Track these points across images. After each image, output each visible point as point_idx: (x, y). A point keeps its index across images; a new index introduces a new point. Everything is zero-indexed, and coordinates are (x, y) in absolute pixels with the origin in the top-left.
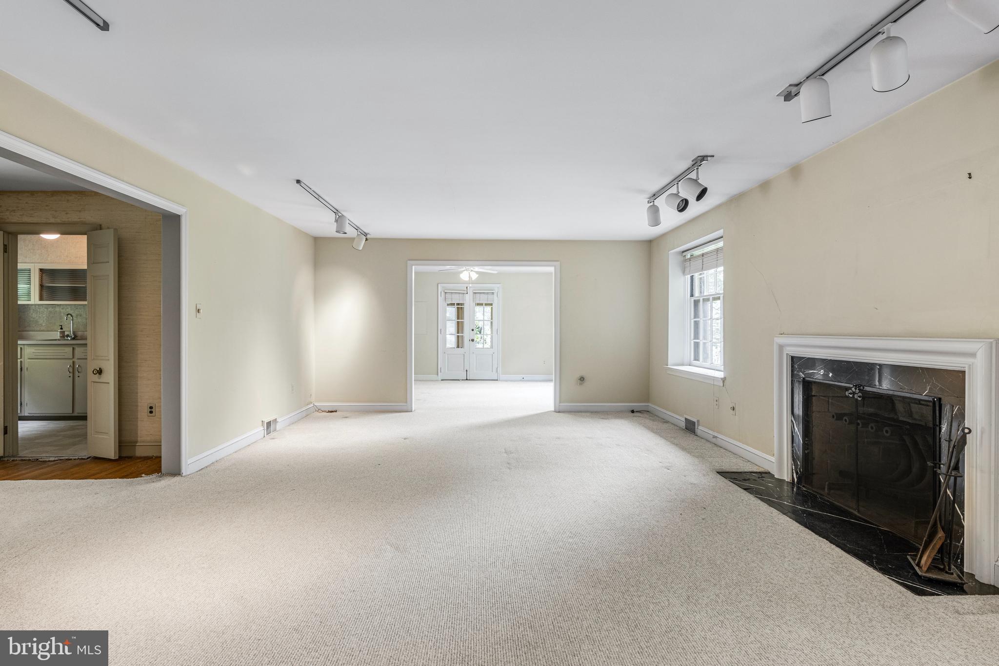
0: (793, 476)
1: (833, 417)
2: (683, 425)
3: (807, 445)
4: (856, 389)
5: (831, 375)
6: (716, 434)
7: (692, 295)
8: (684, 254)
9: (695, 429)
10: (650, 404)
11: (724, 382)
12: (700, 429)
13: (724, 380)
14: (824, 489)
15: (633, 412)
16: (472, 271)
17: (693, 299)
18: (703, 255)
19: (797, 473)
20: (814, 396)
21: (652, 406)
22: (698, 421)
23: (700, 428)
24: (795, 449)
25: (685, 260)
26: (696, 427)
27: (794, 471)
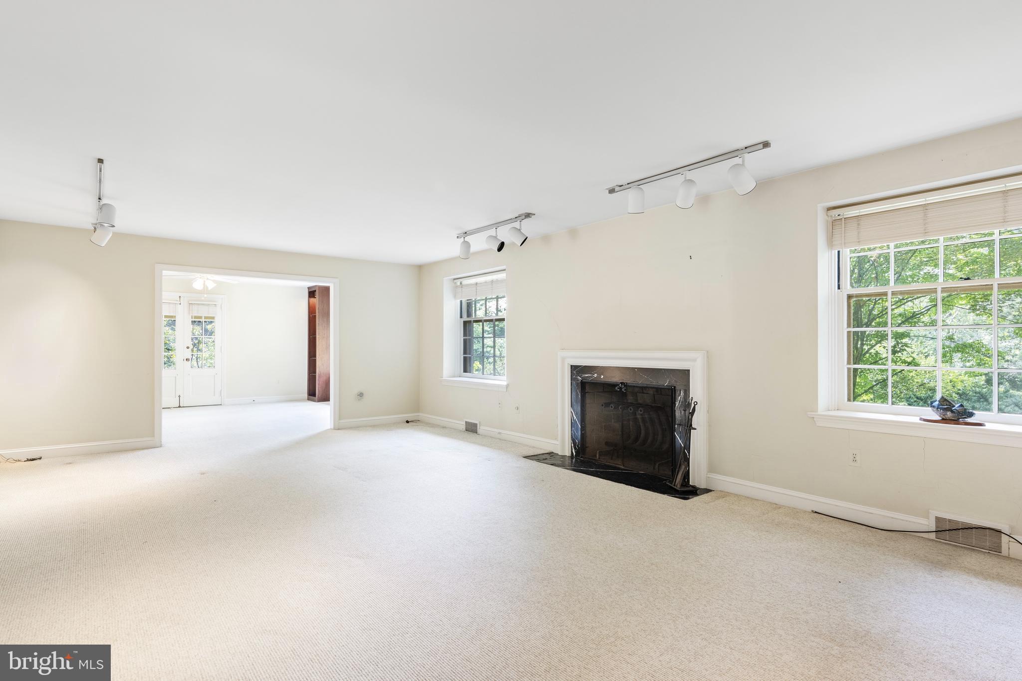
0: (572, 452)
1: (603, 405)
2: (463, 427)
3: (583, 428)
4: (622, 385)
5: (602, 377)
6: (500, 431)
7: (461, 317)
8: (455, 281)
9: (477, 429)
10: (420, 414)
11: (507, 388)
12: (481, 429)
13: (507, 386)
14: (596, 456)
15: (408, 422)
16: (208, 279)
17: (462, 320)
18: (476, 284)
19: (575, 449)
20: (587, 392)
21: (422, 416)
22: (480, 423)
23: (482, 427)
24: (574, 432)
25: (457, 287)
26: (478, 428)
27: (573, 448)
